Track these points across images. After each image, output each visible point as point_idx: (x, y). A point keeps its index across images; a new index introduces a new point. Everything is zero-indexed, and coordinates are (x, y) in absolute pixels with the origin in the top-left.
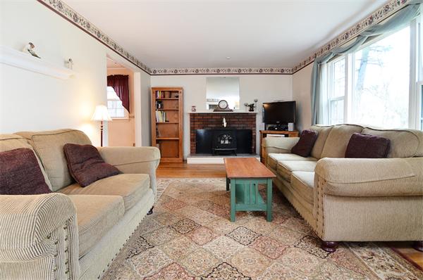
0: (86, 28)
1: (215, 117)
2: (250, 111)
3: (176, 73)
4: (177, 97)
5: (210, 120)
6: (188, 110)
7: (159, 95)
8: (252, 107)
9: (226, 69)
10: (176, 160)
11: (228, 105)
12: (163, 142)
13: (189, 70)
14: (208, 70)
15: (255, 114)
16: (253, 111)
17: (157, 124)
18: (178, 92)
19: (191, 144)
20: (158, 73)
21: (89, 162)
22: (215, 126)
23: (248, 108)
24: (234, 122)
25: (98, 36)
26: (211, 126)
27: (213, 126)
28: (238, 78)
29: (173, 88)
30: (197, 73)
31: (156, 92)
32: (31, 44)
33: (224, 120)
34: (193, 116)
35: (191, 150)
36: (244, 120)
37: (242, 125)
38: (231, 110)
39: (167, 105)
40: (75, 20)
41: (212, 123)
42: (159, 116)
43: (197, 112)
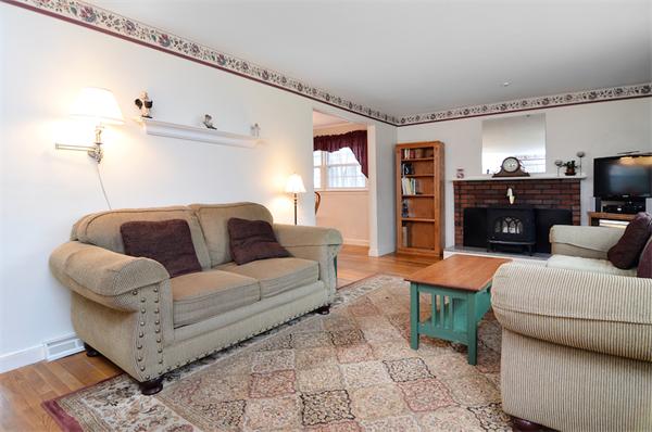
0: (282, 84)
1: (497, 187)
2: (567, 174)
3: (433, 119)
4: (433, 156)
5: (489, 192)
6: (451, 176)
7: (407, 155)
8: (571, 168)
9: (519, 101)
10: (429, 253)
11: (519, 166)
12: (414, 226)
13: (454, 111)
14: (485, 108)
15: (578, 181)
16: (574, 174)
17: (404, 198)
18: (432, 148)
19: (456, 230)
20: (407, 122)
21: (252, 239)
22: (497, 201)
23: (564, 169)
24: (533, 196)
25: (299, 90)
26: (489, 201)
27: (493, 202)
28: (544, 115)
29: (426, 143)
30: (466, 115)
31: (403, 150)
32: (207, 116)
33: (510, 192)
34: (458, 185)
35: (456, 239)
36: (552, 192)
37: (550, 202)
38: (527, 175)
39: (420, 170)
40: (265, 78)
41: (491, 197)
42: (408, 187)
43: (466, 179)
